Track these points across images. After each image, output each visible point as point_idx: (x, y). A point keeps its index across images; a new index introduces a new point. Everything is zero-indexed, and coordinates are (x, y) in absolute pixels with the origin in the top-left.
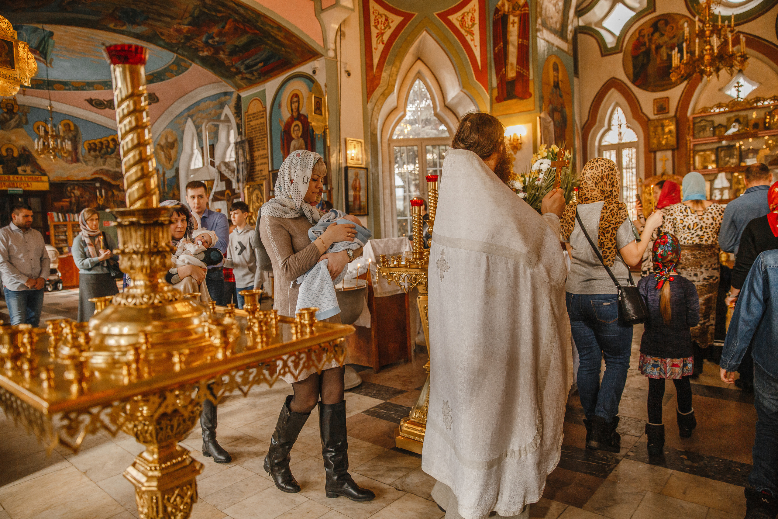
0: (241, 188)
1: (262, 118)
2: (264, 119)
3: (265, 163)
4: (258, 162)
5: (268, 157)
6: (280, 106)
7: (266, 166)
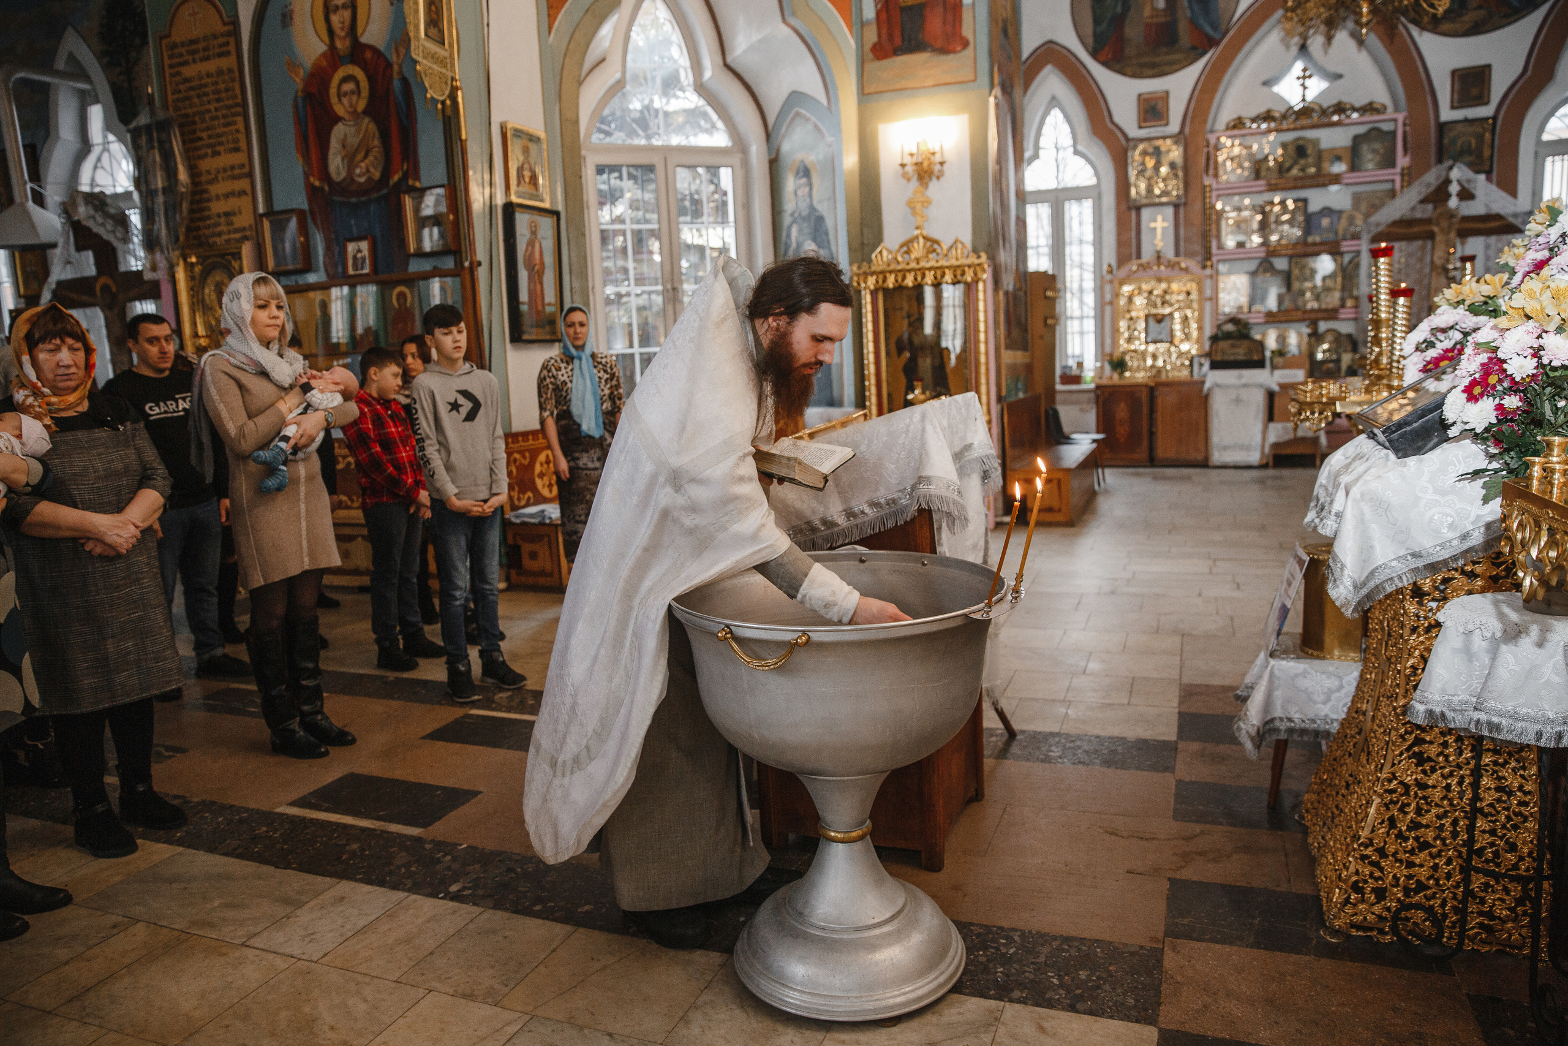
0: (163, 264)
1: (220, 55)
2: (233, 59)
3: (242, 193)
4: (215, 189)
5: (250, 175)
6: (287, 18)
7: (246, 201)
